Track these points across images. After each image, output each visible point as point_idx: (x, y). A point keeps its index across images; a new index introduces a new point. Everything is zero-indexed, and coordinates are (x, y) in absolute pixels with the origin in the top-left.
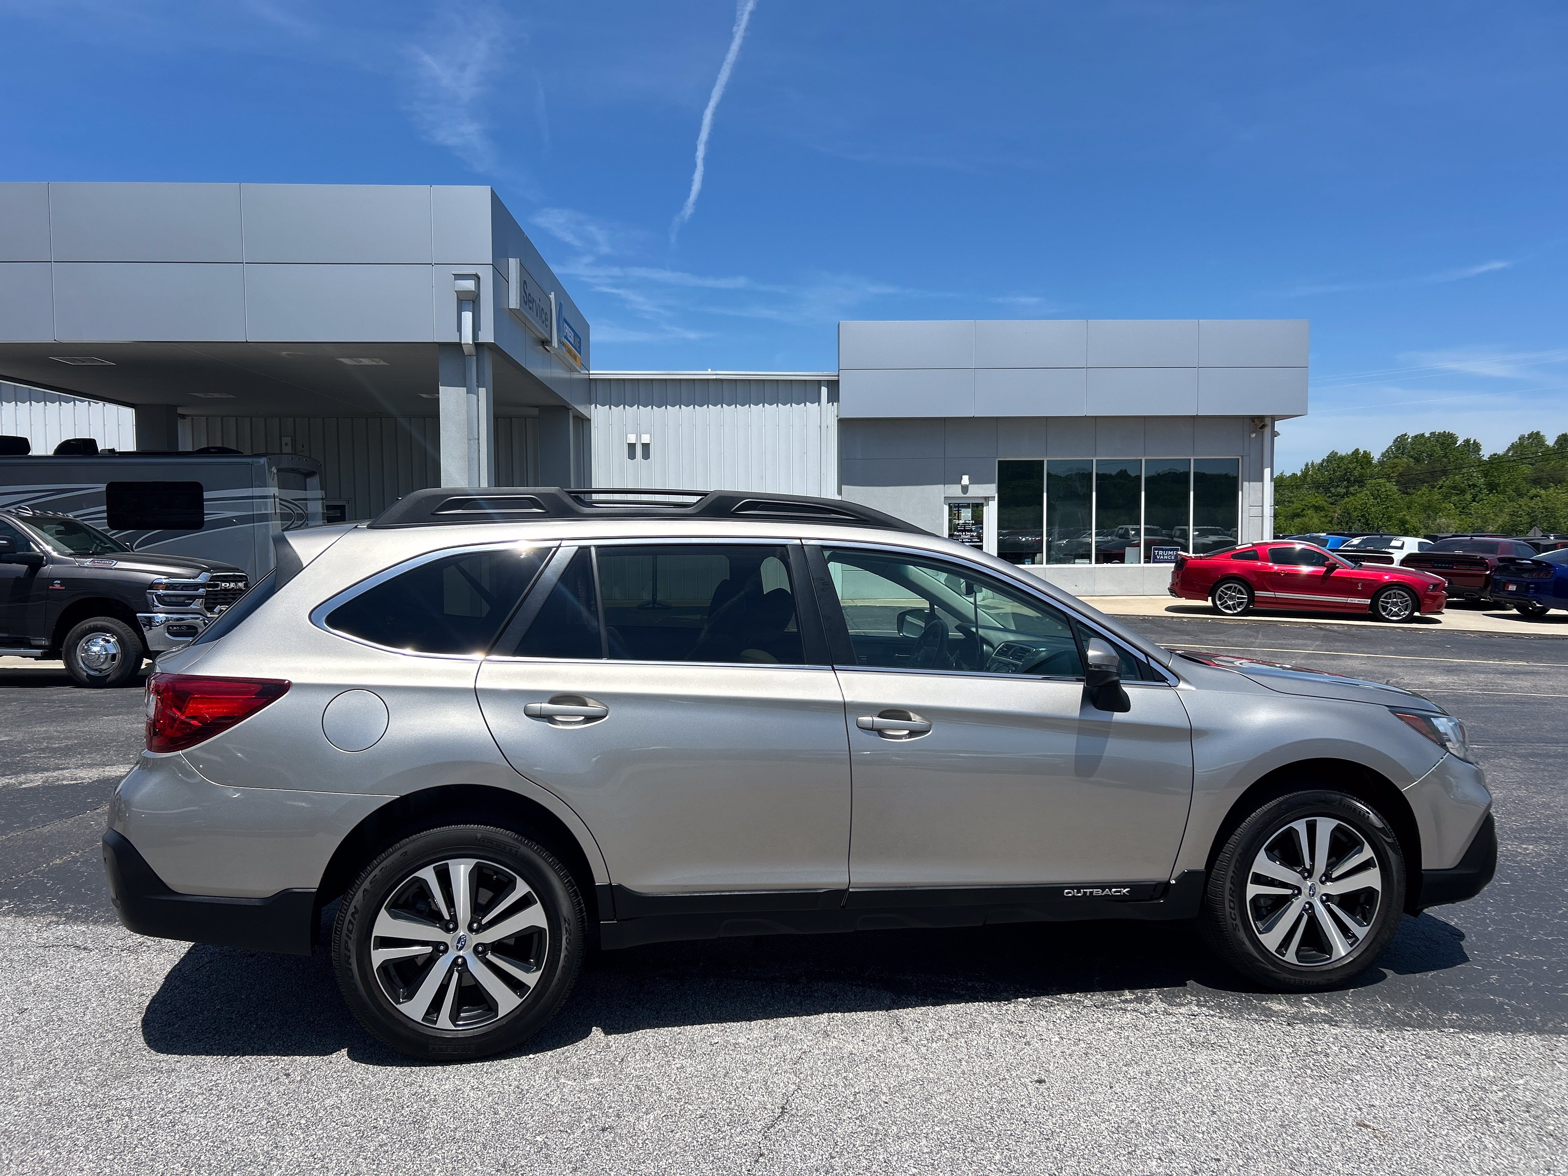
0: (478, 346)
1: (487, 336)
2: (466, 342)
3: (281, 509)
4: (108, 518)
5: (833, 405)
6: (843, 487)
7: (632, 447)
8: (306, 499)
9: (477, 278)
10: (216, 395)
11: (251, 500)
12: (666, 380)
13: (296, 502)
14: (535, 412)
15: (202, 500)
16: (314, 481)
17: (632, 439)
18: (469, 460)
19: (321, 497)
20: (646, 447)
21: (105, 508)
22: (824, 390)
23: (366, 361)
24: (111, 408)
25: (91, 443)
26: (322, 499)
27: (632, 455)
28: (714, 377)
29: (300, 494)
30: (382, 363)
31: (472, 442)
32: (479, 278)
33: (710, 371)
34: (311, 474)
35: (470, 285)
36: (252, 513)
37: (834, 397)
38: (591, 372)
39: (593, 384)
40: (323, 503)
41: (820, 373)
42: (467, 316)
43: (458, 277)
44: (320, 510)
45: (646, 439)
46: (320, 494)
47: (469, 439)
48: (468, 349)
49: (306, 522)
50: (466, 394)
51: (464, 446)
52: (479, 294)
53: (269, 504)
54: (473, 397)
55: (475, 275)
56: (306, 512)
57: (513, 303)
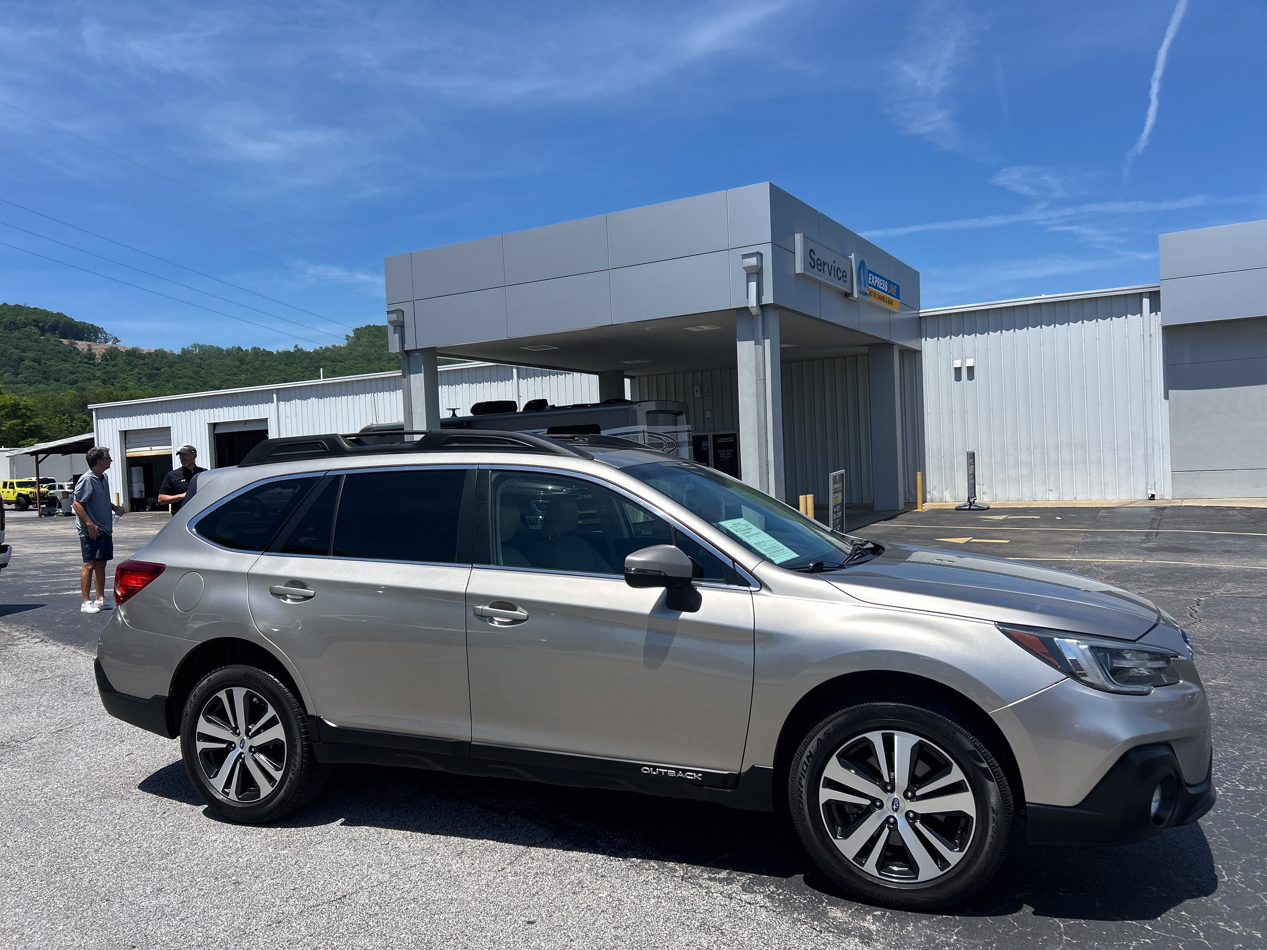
0: (763, 307)
1: (768, 298)
2: (752, 306)
3: (649, 440)
5: (1156, 314)
6: (1170, 391)
7: (958, 370)
8: (677, 432)
9: (759, 255)
10: (639, 362)
12: (988, 310)
13: (667, 435)
14: (866, 350)
16: (683, 418)
17: (957, 364)
18: (757, 396)
19: (686, 429)
20: (971, 369)
22: (1146, 302)
23: (706, 328)
25: (544, 402)
26: (689, 431)
27: (958, 377)
28: (1032, 302)
29: (674, 428)
30: (718, 328)
31: (759, 382)
32: (762, 255)
33: (1043, 296)
34: (679, 413)
35: (753, 261)
37: (1155, 308)
38: (920, 311)
39: (923, 321)
40: (689, 435)
41: (1141, 286)
42: (753, 285)
43: (745, 256)
44: (687, 439)
45: (970, 363)
46: (686, 427)
47: (757, 381)
48: (755, 311)
49: (677, 448)
50: (755, 345)
51: (754, 386)
52: (761, 268)
53: (639, 437)
54: (760, 347)
55: (758, 253)
56: (677, 441)
57: (799, 269)
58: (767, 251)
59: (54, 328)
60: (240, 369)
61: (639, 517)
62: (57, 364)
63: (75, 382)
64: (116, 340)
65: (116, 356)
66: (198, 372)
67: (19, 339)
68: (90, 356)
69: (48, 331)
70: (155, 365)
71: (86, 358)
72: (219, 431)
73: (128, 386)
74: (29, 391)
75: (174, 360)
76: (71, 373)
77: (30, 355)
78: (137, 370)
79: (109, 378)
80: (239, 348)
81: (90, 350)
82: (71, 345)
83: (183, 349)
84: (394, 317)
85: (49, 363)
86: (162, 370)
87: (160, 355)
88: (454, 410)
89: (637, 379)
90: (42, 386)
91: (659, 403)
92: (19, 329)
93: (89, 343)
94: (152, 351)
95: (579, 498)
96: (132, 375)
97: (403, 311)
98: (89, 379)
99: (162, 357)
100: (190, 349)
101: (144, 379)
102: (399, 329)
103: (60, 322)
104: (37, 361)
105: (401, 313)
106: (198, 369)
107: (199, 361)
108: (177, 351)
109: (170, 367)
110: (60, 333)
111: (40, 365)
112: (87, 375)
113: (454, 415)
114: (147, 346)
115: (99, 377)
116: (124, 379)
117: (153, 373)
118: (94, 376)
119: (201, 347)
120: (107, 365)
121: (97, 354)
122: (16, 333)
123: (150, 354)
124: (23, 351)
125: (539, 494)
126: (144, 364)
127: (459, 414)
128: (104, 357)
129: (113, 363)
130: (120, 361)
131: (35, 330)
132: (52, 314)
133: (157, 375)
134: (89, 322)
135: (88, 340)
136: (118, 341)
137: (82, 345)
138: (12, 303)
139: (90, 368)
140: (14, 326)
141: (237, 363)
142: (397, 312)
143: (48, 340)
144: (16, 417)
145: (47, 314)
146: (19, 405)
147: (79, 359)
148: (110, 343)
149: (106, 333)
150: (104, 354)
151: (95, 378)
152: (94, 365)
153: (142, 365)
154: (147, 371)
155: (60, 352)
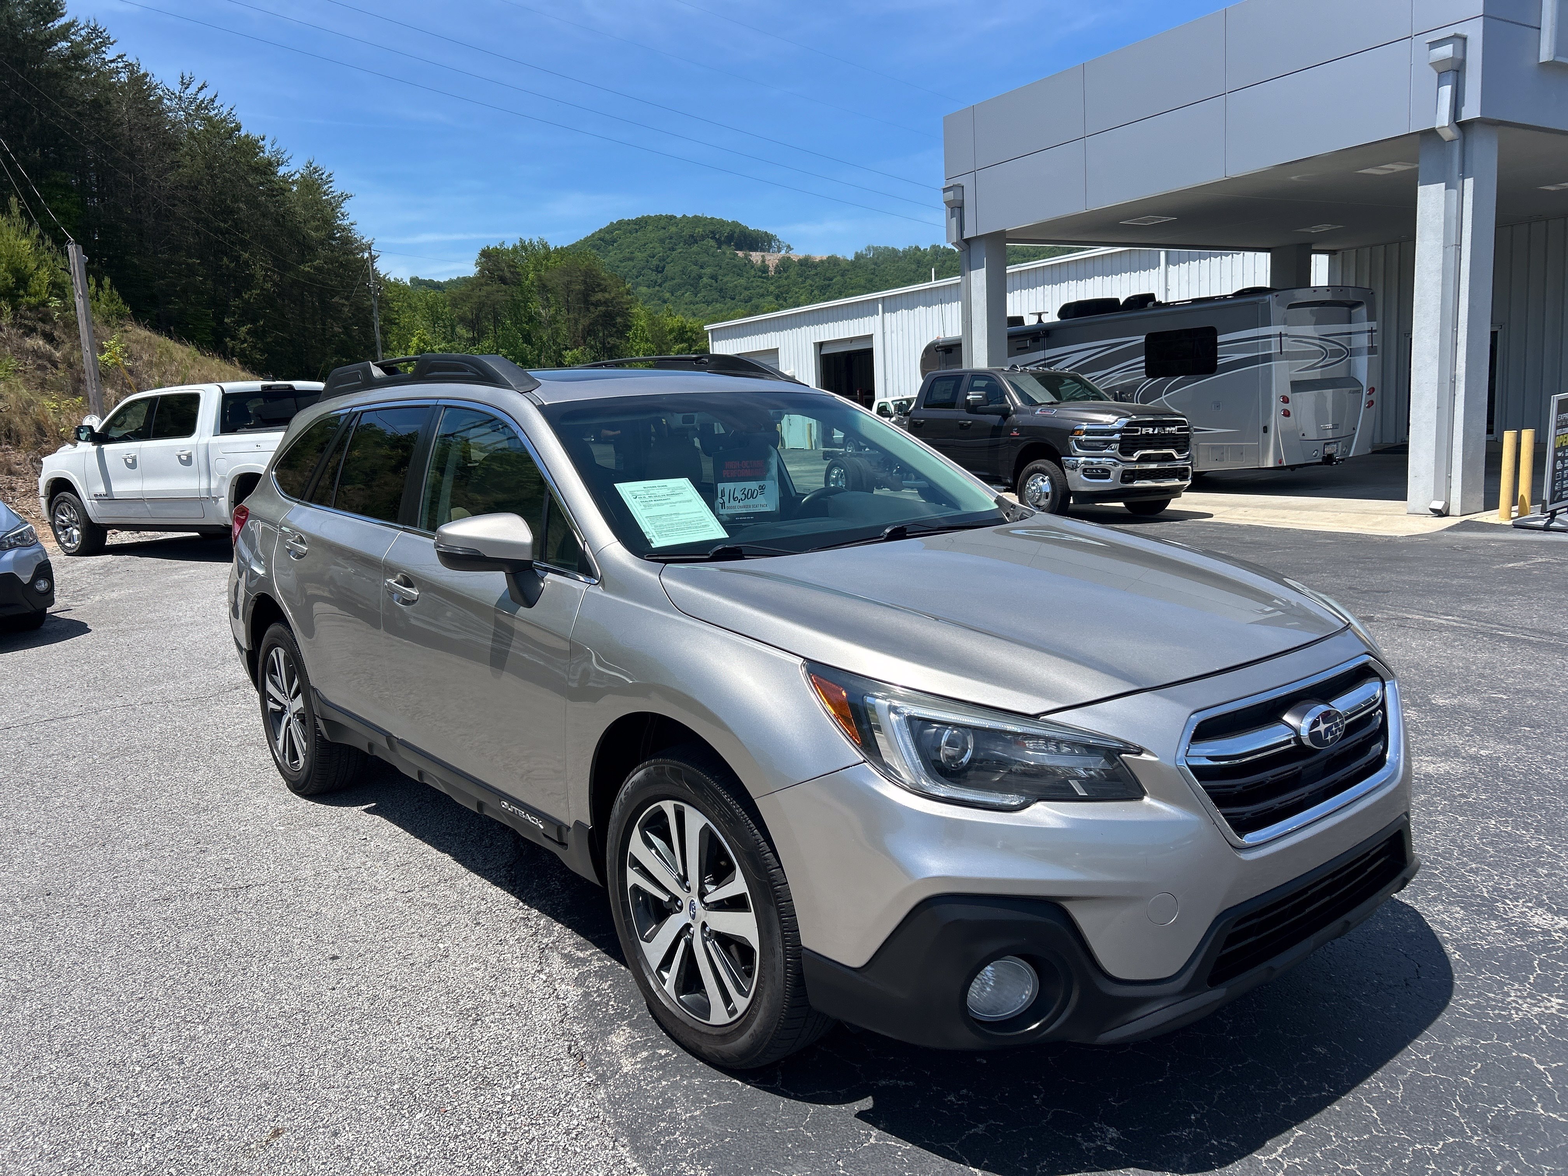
0: (1464, 127)
1: (1471, 110)
2: (1443, 125)
3: (1297, 347)
4: (1146, 367)
8: (1350, 333)
9: (1460, 40)
11: (1256, 341)
13: (1331, 338)
15: (1215, 344)
16: (1363, 311)
19: (1366, 329)
21: (1143, 358)
24: (1249, 255)
25: (1151, 297)
26: (1370, 331)
29: (1345, 328)
31: (1448, 250)
32: (1464, 39)
34: (1358, 304)
35: (1447, 51)
36: (1257, 354)
40: (1372, 337)
42: (1446, 91)
43: (1431, 44)
44: (1366, 343)
46: (1366, 326)
47: (1445, 247)
48: (1448, 134)
49: (1348, 358)
50: (1446, 189)
51: (1440, 256)
52: (1463, 62)
53: (1273, 344)
54: (1454, 193)
55: (1456, 36)
56: (1348, 348)
57: (1546, 53)
58: (1475, 32)
59: (730, 239)
60: (918, 273)
61: (1267, 459)
62: (733, 279)
63: (750, 299)
64: (789, 248)
65: (788, 267)
66: (871, 281)
67: (698, 253)
68: (764, 269)
69: (725, 242)
70: (828, 275)
71: (760, 271)
72: (826, 351)
73: (801, 301)
74: (708, 312)
75: (847, 267)
76: (746, 289)
77: (708, 271)
78: (809, 282)
79: (782, 293)
80: (917, 248)
81: (763, 261)
82: (746, 257)
83: (857, 253)
84: (950, 195)
85: (725, 279)
86: (834, 280)
87: (833, 261)
88: (1040, 315)
89: (1339, 255)
90: (718, 306)
91: (1341, 290)
92: (697, 243)
93: (763, 254)
94: (825, 258)
95: (1139, 433)
96: (804, 287)
97: (963, 187)
98: (762, 295)
99: (835, 265)
100: (864, 253)
101: (816, 292)
102: (957, 211)
103: (735, 232)
104: (714, 277)
105: (961, 188)
106: (872, 276)
107: (873, 266)
108: (850, 257)
109: (842, 276)
110: (736, 245)
111: (717, 282)
112: (761, 291)
113: (1040, 321)
114: (819, 254)
115: (772, 293)
116: (796, 293)
117: (825, 285)
118: (768, 292)
119: (875, 249)
120: (780, 278)
121: (771, 266)
122: (695, 248)
123: (822, 261)
124: (702, 267)
125: (1081, 427)
126: (817, 274)
127: (1046, 319)
128: (777, 270)
129: (785, 275)
130: (793, 272)
131: (712, 243)
132: (728, 224)
133: (829, 286)
134: (762, 229)
135: (762, 250)
136: (792, 249)
137: (756, 257)
138: (690, 215)
139: (763, 282)
140: (693, 240)
141: (914, 267)
142: (954, 188)
143: (724, 253)
144: (683, 341)
145: (722, 223)
146: (685, 327)
147: (753, 272)
148: (783, 252)
149: (779, 241)
150: (777, 265)
151: (769, 293)
152: (767, 278)
153: (814, 275)
154: (819, 281)
155: (735, 266)
